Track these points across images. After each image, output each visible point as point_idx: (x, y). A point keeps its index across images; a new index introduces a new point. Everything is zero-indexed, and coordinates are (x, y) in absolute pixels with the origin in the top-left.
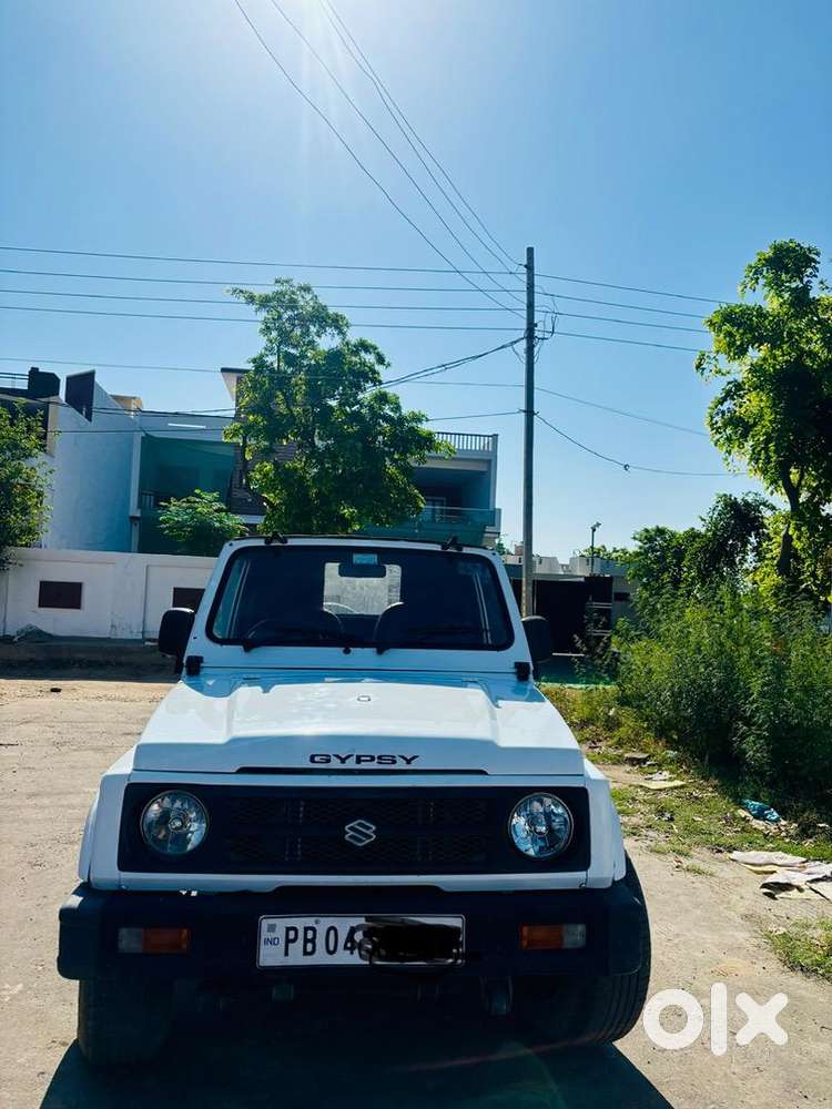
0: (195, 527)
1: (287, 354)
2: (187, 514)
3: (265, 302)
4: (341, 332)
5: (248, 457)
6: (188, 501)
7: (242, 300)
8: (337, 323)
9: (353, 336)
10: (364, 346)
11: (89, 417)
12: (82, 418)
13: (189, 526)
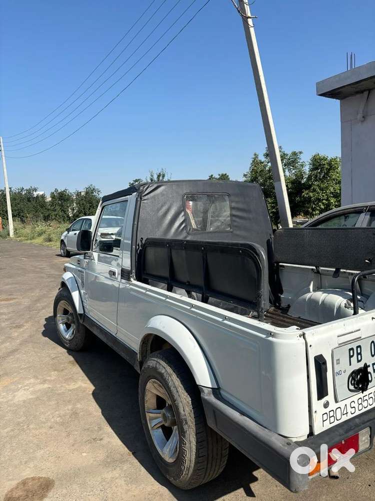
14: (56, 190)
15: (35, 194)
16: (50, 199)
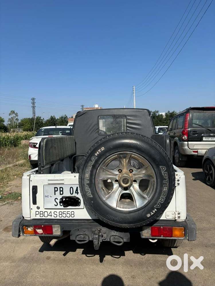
14: (169, 112)
15: (157, 114)
16: (165, 117)
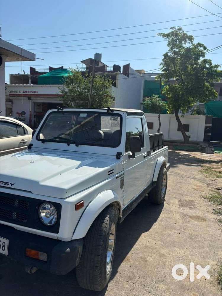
0: (152, 105)
1: (175, 51)
2: (150, 102)
3: (167, 36)
4: (192, 42)
5: (163, 84)
6: (151, 98)
7: (162, 36)
8: (191, 38)
9: (195, 42)
10: (199, 45)
11: (128, 76)
12: (126, 77)
13: (151, 105)
